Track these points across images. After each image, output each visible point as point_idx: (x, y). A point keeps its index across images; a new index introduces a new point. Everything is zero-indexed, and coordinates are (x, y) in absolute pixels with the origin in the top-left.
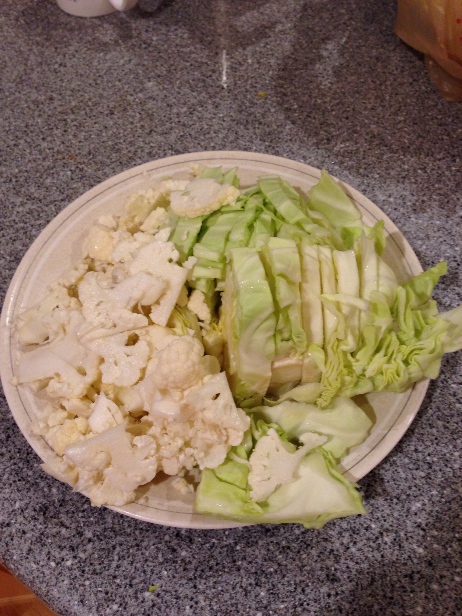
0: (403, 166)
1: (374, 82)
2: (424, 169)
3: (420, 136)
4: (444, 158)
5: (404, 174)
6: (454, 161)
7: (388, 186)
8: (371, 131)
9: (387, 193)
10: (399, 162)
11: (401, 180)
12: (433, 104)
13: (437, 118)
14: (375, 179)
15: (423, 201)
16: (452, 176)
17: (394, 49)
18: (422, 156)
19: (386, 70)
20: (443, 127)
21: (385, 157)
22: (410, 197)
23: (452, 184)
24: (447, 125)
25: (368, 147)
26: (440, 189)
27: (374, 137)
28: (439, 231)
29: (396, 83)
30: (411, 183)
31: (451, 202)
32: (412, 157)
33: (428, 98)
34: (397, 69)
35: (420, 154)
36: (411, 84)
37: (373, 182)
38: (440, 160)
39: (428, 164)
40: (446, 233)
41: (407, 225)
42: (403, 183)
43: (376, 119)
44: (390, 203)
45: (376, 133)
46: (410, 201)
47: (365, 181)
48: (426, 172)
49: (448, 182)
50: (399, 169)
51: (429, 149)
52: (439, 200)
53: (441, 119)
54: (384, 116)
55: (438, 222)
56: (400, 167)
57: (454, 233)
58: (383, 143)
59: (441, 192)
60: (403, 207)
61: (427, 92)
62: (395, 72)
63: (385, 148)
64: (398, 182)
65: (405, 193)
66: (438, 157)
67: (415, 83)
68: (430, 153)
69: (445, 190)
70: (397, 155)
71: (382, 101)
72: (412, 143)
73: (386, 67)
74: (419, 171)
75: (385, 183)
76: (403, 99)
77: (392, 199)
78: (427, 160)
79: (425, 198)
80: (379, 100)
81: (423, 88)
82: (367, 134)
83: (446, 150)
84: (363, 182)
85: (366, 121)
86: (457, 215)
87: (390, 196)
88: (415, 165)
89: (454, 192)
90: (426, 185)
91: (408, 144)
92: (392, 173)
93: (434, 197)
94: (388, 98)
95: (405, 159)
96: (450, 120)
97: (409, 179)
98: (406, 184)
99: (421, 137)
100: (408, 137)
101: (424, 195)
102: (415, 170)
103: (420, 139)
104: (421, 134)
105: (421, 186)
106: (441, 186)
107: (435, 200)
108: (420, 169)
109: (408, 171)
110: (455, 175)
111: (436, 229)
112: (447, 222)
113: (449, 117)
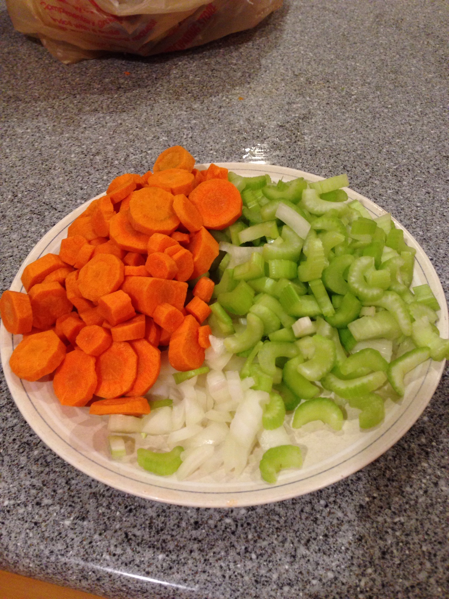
0: (36, 109)
1: (7, 67)
2: (53, 107)
3: (46, 89)
4: (67, 98)
5: (37, 114)
6: (76, 97)
7: (25, 123)
8: (8, 95)
9: (25, 127)
10: (32, 108)
11: (35, 117)
12: (55, 69)
13: (59, 76)
14: (14, 122)
15: (54, 126)
16: (75, 106)
17: (22, 45)
18: (51, 100)
19: (17, 58)
20: (65, 80)
21: (20, 107)
22: (44, 125)
23: (76, 111)
24: (67, 78)
25: (6, 105)
26: (66, 116)
27: (11, 97)
28: (68, 140)
29: (24, 64)
30: (43, 117)
31: (76, 121)
32: (42, 102)
33: (52, 66)
34: (25, 56)
35: (49, 99)
36: (37, 61)
37: (13, 124)
38: (64, 99)
39: (55, 104)
40: (74, 139)
41: (43, 142)
42: (37, 119)
43: (11, 87)
44: (28, 132)
45: (11, 95)
46: (44, 128)
47: (6, 125)
48: (54, 108)
49: (72, 111)
50: (32, 112)
51: (55, 95)
52: (66, 122)
53: (63, 76)
54: (17, 84)
55: (67, 135)
56: (34, 110)
57: (80, 138)
58: (18, 99)
59: (68, 117)
60: (39, 133)
61: (50, 63)
62: (24, 57)
63: (20, 102)
64: (33, 119)
65: (39, 124)
66: (63, 98)
67: (40, 60)
68: (56, 97)
69: (70, 115)
70: (30, 104)
71: (15, 76)
72: (40, 95)
73: (16, 56)
74: (49, 109)
75: (22, 122)
76: (31, 71)
77: (29, 130)
78: (54, 102)
79: (55, 124)
80: (12, 76)
81: (47, 62)
82: (5, 97)
83: (68, 92)
84: (4, 126)
85: (3, 90)
86: (81, 128)
87: (27, 129)
88: (45, 106)
89: (77, 115)
90: (55, 116)
91: (38, 96)
92: (27, 115)
93: (62, 121)
94: (19, 73)
95: (37, 105)
96: (70, 75)
97: (41, 116)
98: (39, 119)
99: (48, 89)
100: (37, 91)
101: (54, 122)
102: (45, 109)
103: (47, 91)
104: (48, 88)
105: (51, 117)
106: (67, 113)
107: (63, 123)
108: (49, 108)
109: (40, 111)
110: (77, 105)
111: (66, 139)
112: (74, 133)
113: (68, 73)
